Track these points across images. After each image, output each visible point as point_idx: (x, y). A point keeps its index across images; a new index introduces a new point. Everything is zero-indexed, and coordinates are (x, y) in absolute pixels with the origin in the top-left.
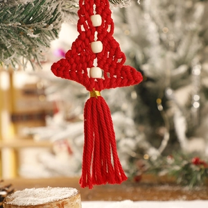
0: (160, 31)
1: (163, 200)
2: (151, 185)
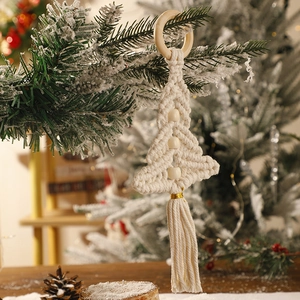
0: (230, 91)
1: (241, 292)
2: (225, 273)
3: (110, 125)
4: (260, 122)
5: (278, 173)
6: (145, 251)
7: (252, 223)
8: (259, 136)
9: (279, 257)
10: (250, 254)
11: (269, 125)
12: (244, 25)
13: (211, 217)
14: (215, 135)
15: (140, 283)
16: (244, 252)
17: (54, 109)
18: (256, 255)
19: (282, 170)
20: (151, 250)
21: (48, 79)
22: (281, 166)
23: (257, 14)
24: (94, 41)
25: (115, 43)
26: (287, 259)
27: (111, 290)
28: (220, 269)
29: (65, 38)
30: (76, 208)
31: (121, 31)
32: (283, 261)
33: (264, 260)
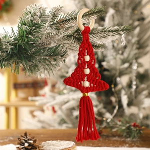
1: (116, 147)
2: (108, 136)
3: (55, 63)
4: (128, 57)
8: (126, 65)
9: (135, 129)
10: (120, 127)
12: (121, 7)
13: (101, 106)
15: (67, 142)
16: (118, 126)
17: (27, 54)
18: (124, 128)
21: (26, 40)
25: (58, 23)
26: (140, 130)
27: (53, 145)
28: (105, 134)
29: (35, 22)
30: (30, 98)
31: (62, 17)
32: (138, 131)
33: (128, 131)
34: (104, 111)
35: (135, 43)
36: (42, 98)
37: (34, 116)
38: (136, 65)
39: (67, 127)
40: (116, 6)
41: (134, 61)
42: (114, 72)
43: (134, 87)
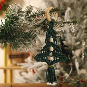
3: (28, 43)
4: (79, 38)
5: (84, 55)
6: (40, 79)
7: (75, 71)
8: (78, 43)
9: (82, 84)
10: (73, 82)
11: (82, 39)
12: (75, 6)
13: (62, 69)
14: (64, 42)
16: (72, 81)
17: (11, 37)
18: (75, 82)
19: (86, 54)
20: (42, 79)
21: (10, 28)
22: (86, 53)
23: (79, 3)
24: (25, 16)
25: (31, 17)
26: (85, 84)
30: (18, 64)
31: (33, 13)
32: (84, 85)
33: (78, 84)
34: (64, 72)
35: (83, 29)
36: (25, 64)
37: (21, 75)
38: (84, 43)
39: (41, 82)
40: (72, 6)
41: (83, 40)
42: (70, 47)
43: (83, 57)
